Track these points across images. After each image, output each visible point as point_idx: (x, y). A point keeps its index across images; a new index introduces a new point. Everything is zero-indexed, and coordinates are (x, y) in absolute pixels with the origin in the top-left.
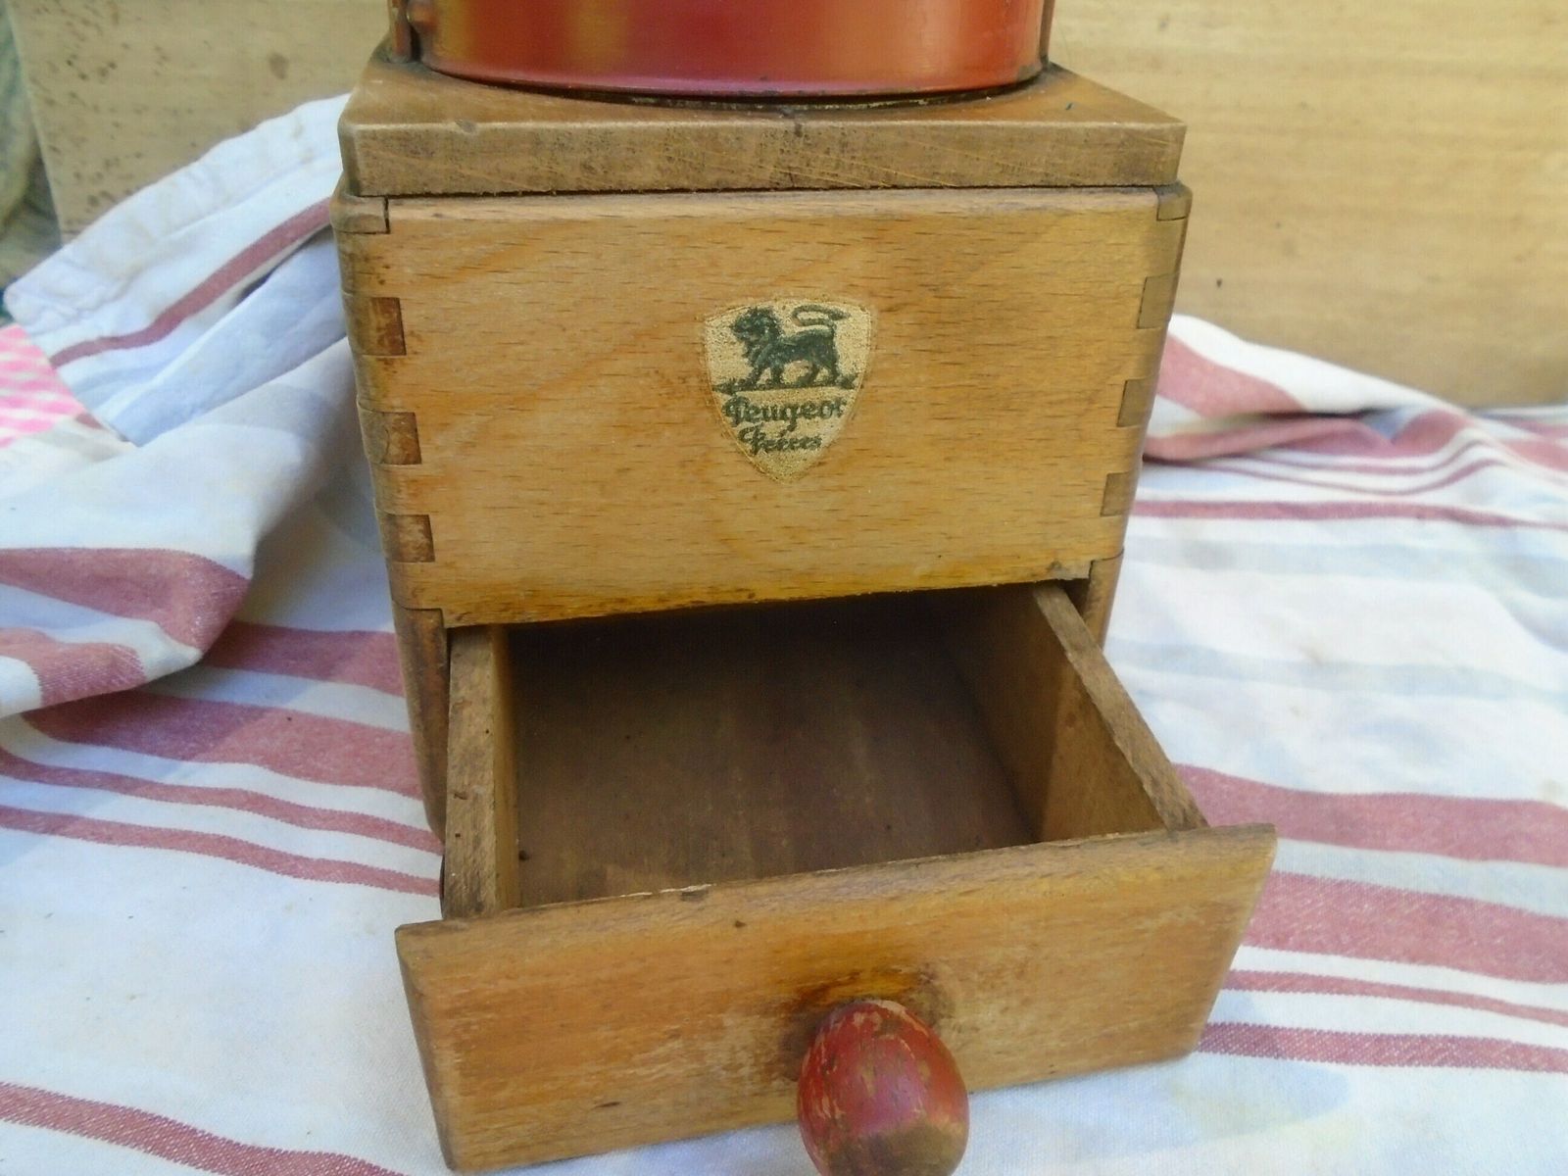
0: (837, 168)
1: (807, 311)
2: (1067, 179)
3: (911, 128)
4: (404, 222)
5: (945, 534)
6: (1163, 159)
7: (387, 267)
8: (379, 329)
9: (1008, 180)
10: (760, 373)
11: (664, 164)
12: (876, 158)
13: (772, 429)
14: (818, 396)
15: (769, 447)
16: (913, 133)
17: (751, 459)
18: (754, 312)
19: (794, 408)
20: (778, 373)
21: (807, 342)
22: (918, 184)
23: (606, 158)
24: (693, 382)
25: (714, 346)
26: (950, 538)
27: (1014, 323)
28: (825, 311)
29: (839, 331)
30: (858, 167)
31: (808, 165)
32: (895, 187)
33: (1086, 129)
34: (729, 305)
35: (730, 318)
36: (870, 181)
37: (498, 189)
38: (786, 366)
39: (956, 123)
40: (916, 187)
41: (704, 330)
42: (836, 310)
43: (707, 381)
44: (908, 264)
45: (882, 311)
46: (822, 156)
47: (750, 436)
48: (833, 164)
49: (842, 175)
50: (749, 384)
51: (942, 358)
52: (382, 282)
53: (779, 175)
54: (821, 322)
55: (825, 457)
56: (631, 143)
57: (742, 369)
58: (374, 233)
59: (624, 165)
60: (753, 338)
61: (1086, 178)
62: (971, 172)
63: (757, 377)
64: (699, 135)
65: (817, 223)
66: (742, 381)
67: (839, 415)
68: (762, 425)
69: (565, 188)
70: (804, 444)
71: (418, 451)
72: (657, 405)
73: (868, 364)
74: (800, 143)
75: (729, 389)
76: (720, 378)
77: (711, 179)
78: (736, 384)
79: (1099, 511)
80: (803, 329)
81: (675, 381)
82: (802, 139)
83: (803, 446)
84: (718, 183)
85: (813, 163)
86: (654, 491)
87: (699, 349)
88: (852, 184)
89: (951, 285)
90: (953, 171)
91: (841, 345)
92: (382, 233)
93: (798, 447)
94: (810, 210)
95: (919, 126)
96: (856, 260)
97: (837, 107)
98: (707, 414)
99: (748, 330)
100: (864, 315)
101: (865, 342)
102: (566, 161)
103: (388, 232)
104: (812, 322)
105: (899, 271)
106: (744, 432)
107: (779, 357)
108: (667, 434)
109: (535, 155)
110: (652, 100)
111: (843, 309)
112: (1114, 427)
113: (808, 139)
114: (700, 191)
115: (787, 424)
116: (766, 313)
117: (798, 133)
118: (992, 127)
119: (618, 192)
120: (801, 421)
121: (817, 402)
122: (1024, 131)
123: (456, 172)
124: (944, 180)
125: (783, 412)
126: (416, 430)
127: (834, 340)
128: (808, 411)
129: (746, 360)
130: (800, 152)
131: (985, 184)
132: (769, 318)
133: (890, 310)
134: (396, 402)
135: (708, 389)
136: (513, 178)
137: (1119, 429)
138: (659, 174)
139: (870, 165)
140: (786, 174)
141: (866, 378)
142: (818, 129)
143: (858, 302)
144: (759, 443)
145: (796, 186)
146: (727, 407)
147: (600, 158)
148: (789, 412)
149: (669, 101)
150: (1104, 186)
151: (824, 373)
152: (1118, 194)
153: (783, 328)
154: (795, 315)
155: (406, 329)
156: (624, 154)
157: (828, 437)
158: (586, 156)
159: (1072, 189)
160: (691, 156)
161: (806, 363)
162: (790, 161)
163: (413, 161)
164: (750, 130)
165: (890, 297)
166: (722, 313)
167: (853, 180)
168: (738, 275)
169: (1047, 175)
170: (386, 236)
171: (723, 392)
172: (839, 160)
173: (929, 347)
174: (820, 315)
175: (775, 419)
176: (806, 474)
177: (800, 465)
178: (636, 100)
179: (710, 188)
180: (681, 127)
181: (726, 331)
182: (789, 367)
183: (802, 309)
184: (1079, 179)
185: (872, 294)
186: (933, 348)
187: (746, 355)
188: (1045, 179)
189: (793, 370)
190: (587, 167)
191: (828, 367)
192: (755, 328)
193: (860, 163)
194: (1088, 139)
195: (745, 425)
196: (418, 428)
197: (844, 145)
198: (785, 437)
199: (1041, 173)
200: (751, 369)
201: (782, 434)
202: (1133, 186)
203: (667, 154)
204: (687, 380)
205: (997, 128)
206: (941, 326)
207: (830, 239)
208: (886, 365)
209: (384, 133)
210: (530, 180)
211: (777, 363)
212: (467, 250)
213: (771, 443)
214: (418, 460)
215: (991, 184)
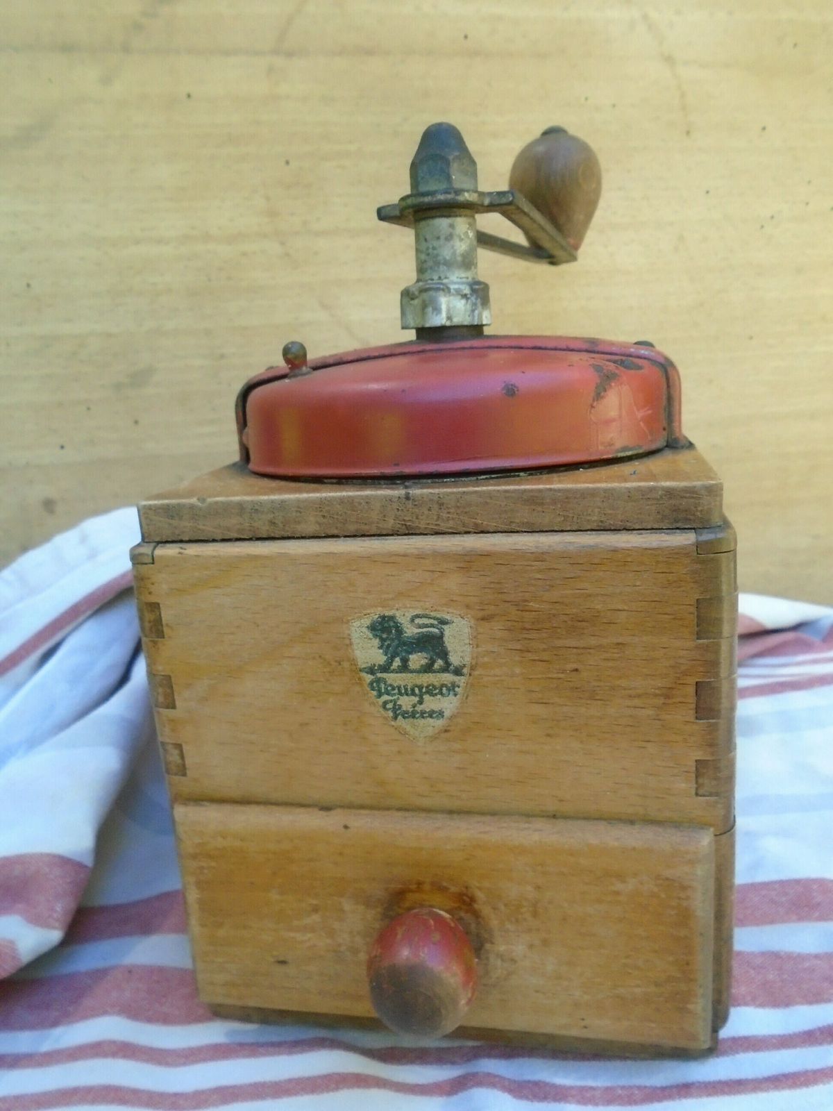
0: (437, 520)
1: (421, 618)
2: (619, 524)
3: (489, 492)
4: (161, 557)
5: (557, 797)
6: (699, 509)
7: (153, 584)
8: (150, 622)
9: (570, 525)
10: (392, 662)
11: (322, 520)
12: (466, 513)
13: (406, 702)
14: (437, 679)
15: (405, 715)
16: (490, 495)
17: (393, 723)
18: (383, 617)
19: (420, 688)
20: (405, 661)
21: (424, 640)
22: (499, 529)
23: (283, 517)
24: (346, 665)
25: (358, 641)
26: (561, 801)
27: (586, 631)
28: (434, 618)
29: (447, 633)
30: (453, 519)
31: (417, 518)
32: (482, 532)
33: (627, 488)
34: (365, 612)
35: (367, 622)
36: (464, 529)
37: (219, 537)
38: (410, 656)
39: (523, 487)
40: (498, 532)
41: (349, 629)
42: (442, 617)
43: (355, 665)
44: (492, 586)
45: (478, 620)
46: (426, 512)
47: (390, 706)
48: (435, 518)
49: (442, 524)
50: (385, 668)
51: (530, 656)
52: (150, 593)
53: (399, 526)
54: (432, 626)
55: (449, 726)
56: (299, 507)
57: (380, 658)
58: (146, 564)
59: (296, 522)
60: (384, 636)
61: (635, 524)
62: (540, 521)
63: (391, 664)
64: (342, 501)
65: (421, 556)
66: (380, 665)
67: (455, 695)
68: (398, 699)
69: (260, 536)
70: (431, 714)
71: (174, 700)
72: (322, 680)
73: (473, 659)
74: (410, 504)
75: (371, 671)
76: (364, 663)
77: (352, 528)
78: (376, 668)
79: (693, 792)
80: (421, 630)
81: (333, 663)
82: (411, 501)
83: (431, 716)
84: (357, 531)
85: (420, 517)
86: (326, 741)
87: (347, 642)
88: (450, 530)
89: (530, 602)
90: (526, 520)
91: (449, 642)
92: (150, 563)
93: (427, 717)
94: (416, 548)
95: (494, 490)
96: (453, 582)
97: (453, 480)
98: (357, 688)
99: (380, 630)
100: (464, 622)
101: (467, 641)
102: (259, 519)
103: (153, 563)
104: (426, 626)
105: (486, 590)
106: (385, 703)
107: (405, 650)
108: (331, 700)
109: (241, 516)
110: (334, 481)
111: (448, 617)
112: (693, 719)
113: (415, 501)
114: (345, 536)
115: (417, 699)
116: (392, 618)
117: (407, 497)
118: (550, 490)
119: (293, 538)
120: (426, 697)
121: (437, 684)
122: (576, 491)
123: (196, 527)
124: (519, 527)
125: (413, 690)
126: (172, 687)
127: (444, 639)
128: (431, 690)
129: (381, 651)
130: (411, 510)
131: (552, 529)
132: (394, 622)
133: (483, 619)
134: (160, 668)
135: (356, 670)
136: (229, 531)
137: (697, 721)
138: (318, 526)
139: (462, 518)
140: (402, 524)
141: (473, 668)
142: (421, 495)
143: (458, 613)
144: (397, 712)
145: (411, 532)
146: (371, 684)
147: (280, 517)
148: (417, 691)
149: (344, 481)
150: (653, 529)
151: (439, 663)
152: (663, 534)
153: (405, 629)
154: (412, 620)
155: (164, 622)
156: (294, 514)
157: (449, 710)
158: (272, 516)
159: (624, 532)
160: (337, 514)
161: (425, 655)
162: (405, 516)
163: (171, 521)
164: (376, 497)
165: (482, 610)
166: (360, 618)
167: (451, 528)
168: (369, 592)
169: (602, 521)
170: (152, 565)
171: (367, 673)
172: (438, 515)
173: (519, 647)
174: (432, 621)
175: (407, 695)
176: (436, 738)
177: (430, 731)
178: (326, 481)
179: (352, 534)
180: (329, 497)
181: (365, 630)
182: (413, 657)
183: (418, 616)
184: (629, 524)
185: (468, 607)
186: (523, 649)
187: (380, 648)
188: (600, 524)
189: (417, 660)
190: (272, 523)
191: (442, 659)
192: (384, 628)
193: (454, 517)
194: (630, 495)
195: (385, 698)
196: (174, 686)
197: (441, 505)
198: (416, 708)
199: (596, 521)
200: (385, 658)
201: (414, 706)
202: (678, 528)
203: (321, 514)
204: (342, 663)
205: (555, 490)
206: (525, 632)
207: (431, 568)
208: (486, 659)
209: (155, 505)
210: (239, 531)
211: (404, 654)
212: (197, 574)
213: (407, 712)
214: (174, 707)
215: (556, 529)
